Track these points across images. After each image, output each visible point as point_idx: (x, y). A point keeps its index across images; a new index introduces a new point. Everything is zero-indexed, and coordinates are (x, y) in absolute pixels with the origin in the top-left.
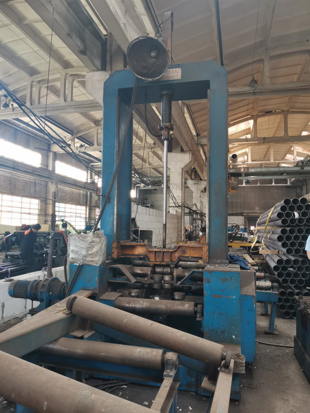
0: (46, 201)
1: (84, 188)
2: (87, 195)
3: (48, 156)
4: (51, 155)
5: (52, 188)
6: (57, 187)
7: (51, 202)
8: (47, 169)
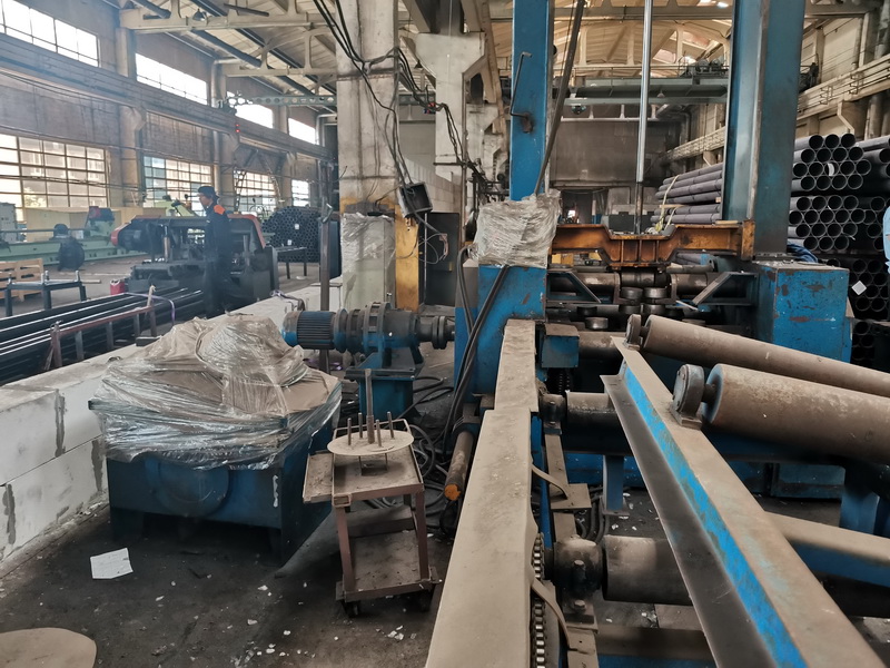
0: (121, 152)
1: (206, 121)
2: (211, 138)
3: (115, 42)
4: (123, 38)
5: (133, 121)
6: (144, 119)
7: (133, 154)
8: (117, 74)
